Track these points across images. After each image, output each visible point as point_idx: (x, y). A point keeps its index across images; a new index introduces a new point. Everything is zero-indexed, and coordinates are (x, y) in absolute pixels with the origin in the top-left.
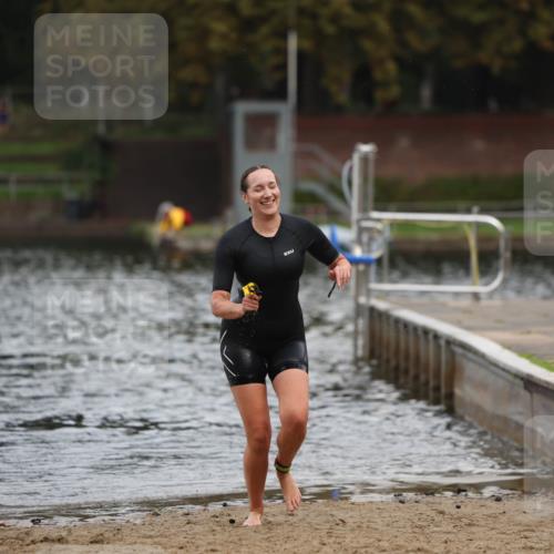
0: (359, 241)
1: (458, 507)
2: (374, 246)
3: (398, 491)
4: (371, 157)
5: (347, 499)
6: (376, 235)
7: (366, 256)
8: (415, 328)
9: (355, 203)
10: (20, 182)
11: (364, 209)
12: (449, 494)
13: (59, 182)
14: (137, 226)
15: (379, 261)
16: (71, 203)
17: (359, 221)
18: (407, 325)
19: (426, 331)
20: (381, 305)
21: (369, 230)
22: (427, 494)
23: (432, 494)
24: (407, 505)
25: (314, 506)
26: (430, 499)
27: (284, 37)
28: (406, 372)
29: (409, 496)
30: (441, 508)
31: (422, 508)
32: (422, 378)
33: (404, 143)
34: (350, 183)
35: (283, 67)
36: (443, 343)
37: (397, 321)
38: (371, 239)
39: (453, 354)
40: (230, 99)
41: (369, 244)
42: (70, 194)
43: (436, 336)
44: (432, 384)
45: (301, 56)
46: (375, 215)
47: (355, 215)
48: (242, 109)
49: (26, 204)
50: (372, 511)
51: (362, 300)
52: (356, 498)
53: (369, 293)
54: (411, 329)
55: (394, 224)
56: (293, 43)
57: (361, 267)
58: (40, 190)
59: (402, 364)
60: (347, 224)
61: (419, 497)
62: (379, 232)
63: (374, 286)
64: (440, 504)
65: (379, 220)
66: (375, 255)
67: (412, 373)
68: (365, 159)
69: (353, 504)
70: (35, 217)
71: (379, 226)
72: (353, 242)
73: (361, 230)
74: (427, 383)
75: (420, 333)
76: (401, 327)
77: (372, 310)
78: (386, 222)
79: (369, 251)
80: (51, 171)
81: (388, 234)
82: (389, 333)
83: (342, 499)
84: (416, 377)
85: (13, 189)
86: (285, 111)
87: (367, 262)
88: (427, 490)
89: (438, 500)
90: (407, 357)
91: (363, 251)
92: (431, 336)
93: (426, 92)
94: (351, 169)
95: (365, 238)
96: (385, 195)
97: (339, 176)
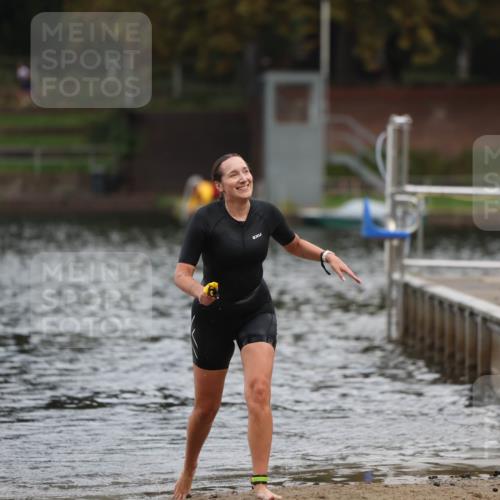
0: (393, 215)
1: (495, 490)
2: (409, 221)
3: (433, 474)
4: (406, 129)
5: (380, 481)
6: (411, 210)
7: (400, 231)
8: (451, 305)
9: (389, 176)
10: (45, 155)
11: (398, 183)
12: (486, 476)
13: (85, 155)
14: (165, 201)
15: (414, 236)
16: (96, 177)
17: (393, 195)
18: (442, 302)
19: (462, 308)
20: (416, 281)
21: (403, 203)
22: (463, 477)
23: (469, 476)
24: (442, 488)
25: (345, 489)
26: (466, 481)
27: (317, 6)
28: (442, 350)
29: (445, 478)
30: (477, 491)
31: (458, 491)
32: (458, 357)
33: (440, 114)
34: (384, 156)
35: (315, 37)
36: (479, 320)
37: (432, 297)
38: (406, 213)
39: (489, 332)
40: (261, 69)
41: (403, 219)
42: (96, 167)
43: (473, 314)
44: (468, 363)
45: (334, 26)
46: (410, 188)
47: (389, 189)
48: (273, 79)
49: (51, 178)
50: (405, 494)
51: (396, 276)
52: (390, 481)
53: (403, 269)
54: (446, 306)
55: (429, 198)
56: (325, 13)
57: (395, 242)
58: (66, 163)
59: (437, 343)
60: (380, 198)
61: (455, 480)
62: (414, 206)
63: (408, 262)
64: (477, 486)
65: (414, 194)
66: (409, 230)
67: (447, 351)
68: (399, 131)
69: (386, 486)
70: (59, 191)
71: (414, 200)
72: (387, 216)
73: (395, 204)
74: (462, 362)
75: (456, 309)
76: (436, 303)
77: (406, 286)
78: (421, 196)
79: (404, 225)
80: (77, 144)
81: (423, 208)
82: (423, 311)
83: (374, 481)
84: (452, 356)
85: (37, 163)
86: (317, 82)
87: (401, 237)
88: (463, 472)
89: (474, 483)
90: (442, 335)
91: (397, 226)
92: (467, 314)
93: (463, 62)
94: (385, 141)
95: (399, 212)
96: (420, 168)
97: (373, 148)
